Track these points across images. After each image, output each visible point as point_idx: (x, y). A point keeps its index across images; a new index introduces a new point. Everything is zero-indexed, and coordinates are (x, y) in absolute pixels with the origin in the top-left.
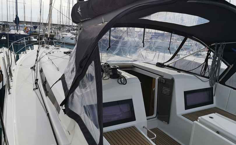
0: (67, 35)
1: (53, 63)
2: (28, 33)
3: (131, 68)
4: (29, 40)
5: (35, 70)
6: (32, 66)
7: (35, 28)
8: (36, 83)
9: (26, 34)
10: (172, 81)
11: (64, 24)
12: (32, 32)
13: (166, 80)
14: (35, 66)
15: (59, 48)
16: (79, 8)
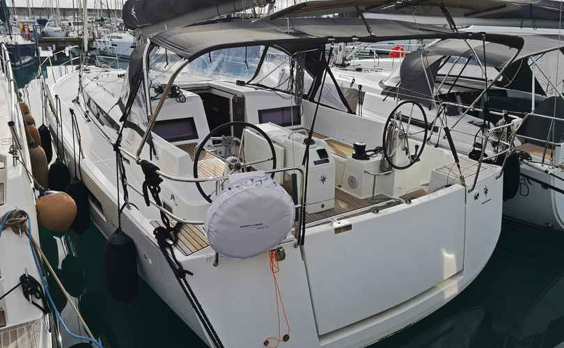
0: (120, 38)
1: (104, 89)
2: (32, 41)
3: (207, 89)
4: (36, 55)
5: (79, 103)
6: (74, 98)
7: (42, 23)
8: (86, 116)
9: (29, 42)
10: (243, 99)
11: (110, 8)
12: (38, 34)
13: (239, 98)
14: (78, 98)
15: (108, 70)
16: (133, 10)
